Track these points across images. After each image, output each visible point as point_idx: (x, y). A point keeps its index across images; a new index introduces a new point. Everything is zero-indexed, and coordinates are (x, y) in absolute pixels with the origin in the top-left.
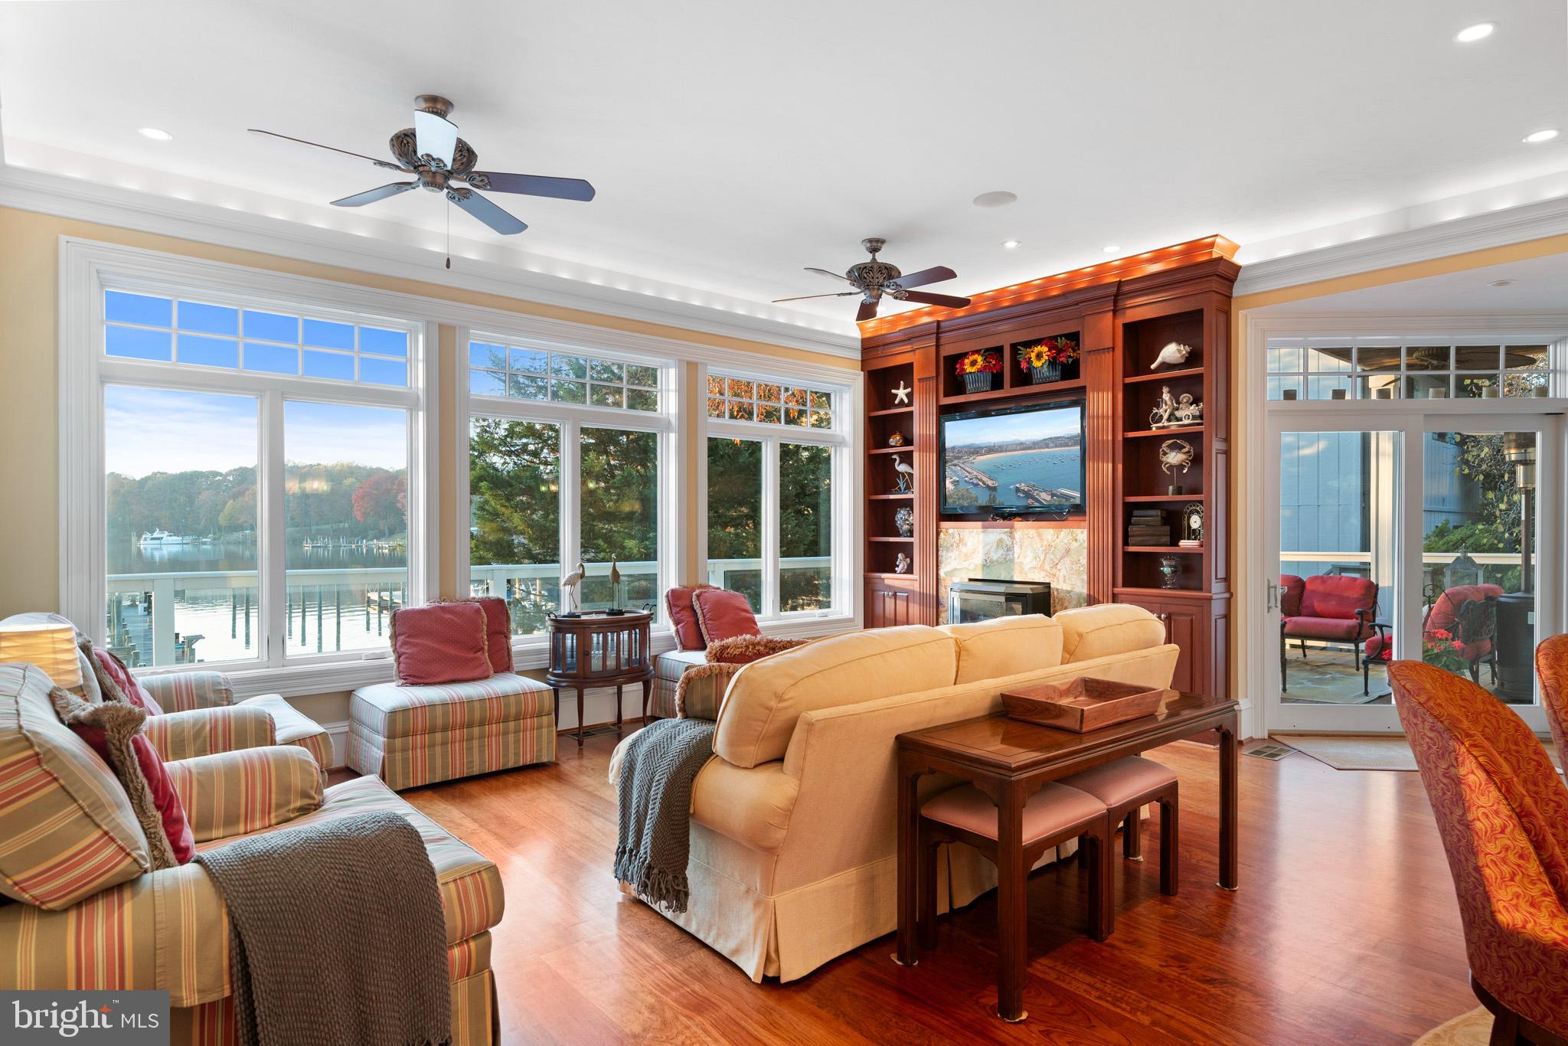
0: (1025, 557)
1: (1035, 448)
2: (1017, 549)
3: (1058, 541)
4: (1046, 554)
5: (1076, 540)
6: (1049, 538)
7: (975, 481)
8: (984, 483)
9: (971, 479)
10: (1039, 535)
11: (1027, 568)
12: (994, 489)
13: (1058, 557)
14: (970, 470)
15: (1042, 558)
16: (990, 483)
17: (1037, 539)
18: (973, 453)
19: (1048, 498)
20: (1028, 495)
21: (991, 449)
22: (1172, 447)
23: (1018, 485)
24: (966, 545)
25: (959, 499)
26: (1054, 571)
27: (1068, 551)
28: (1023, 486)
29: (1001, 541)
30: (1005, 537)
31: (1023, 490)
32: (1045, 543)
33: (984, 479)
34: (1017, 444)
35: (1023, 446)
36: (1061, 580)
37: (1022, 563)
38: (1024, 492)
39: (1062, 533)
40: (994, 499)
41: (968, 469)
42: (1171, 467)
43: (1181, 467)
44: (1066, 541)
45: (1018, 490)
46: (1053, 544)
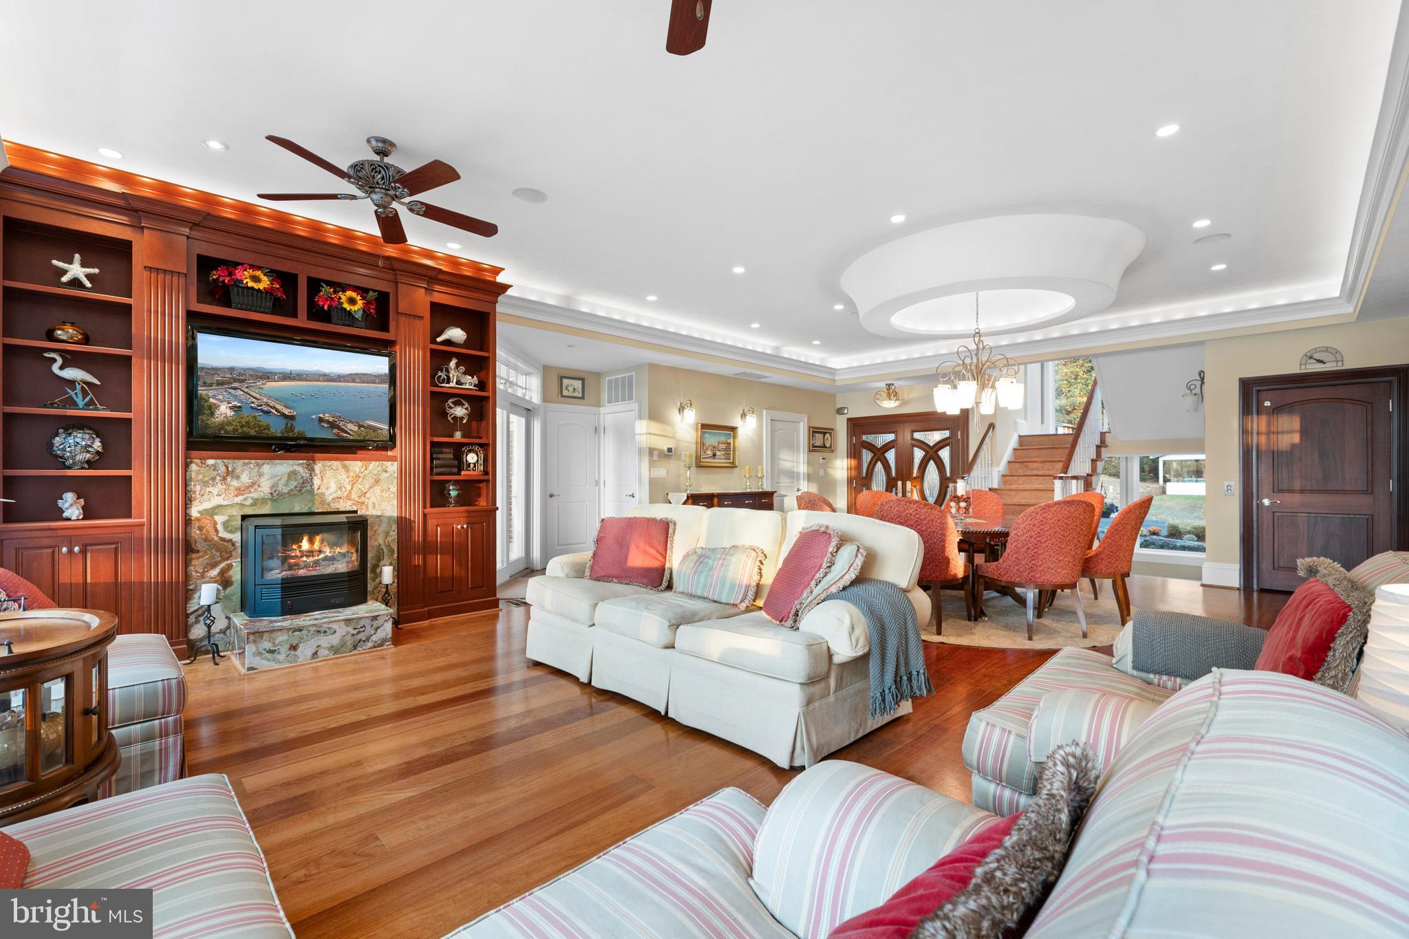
0: (327, 489)
1: (340, 381)
2: (317, 481)
3: (367, 472)
4: (353, 485)
5: (386, 471)
6: (357, 470)
7: (266, 409)
8: (277, 410)
9: (261, 405)
10: (345, 467)
11: (330, 498)
12: (292, 418)
13: (367, 486)
14: (258, 396)
15: (349, 488)
16: (286, 412)
17: (343, 471)
18: (262, 378)
19: (356, 429)
20: (333, 425)
21: (287, 376)
22: (457, 403)
23: (321, 415)
24: (238, 478)
25: (242, 426)
26: (362, 499)
27: (377, 481)
28: (327, 417)
29: (293, 474)
30: (299, 469)
31: (328, 421)
32: (352, 474)
33: (278, 407)
34: (320, 375)
35: (326, 377)
36: (370, 508)
37: (323, 494)
38: (328, 422)
39: (371, 465)
40: (292, 429)
41: (254, 394)
42: (455, 418)
43: (462, 418)
44: (376, 472)
45: (321, 420)
46: (361, 475)
